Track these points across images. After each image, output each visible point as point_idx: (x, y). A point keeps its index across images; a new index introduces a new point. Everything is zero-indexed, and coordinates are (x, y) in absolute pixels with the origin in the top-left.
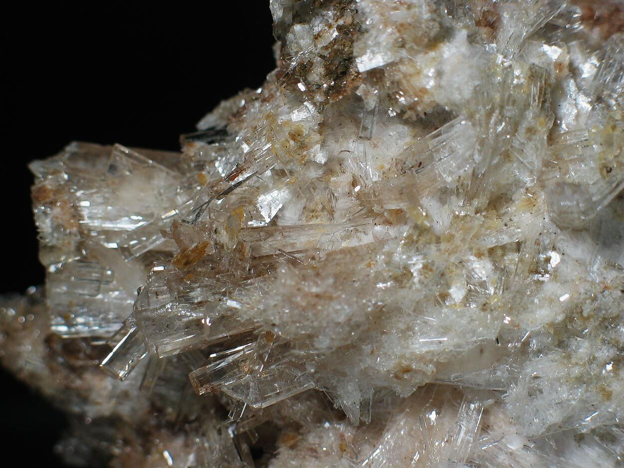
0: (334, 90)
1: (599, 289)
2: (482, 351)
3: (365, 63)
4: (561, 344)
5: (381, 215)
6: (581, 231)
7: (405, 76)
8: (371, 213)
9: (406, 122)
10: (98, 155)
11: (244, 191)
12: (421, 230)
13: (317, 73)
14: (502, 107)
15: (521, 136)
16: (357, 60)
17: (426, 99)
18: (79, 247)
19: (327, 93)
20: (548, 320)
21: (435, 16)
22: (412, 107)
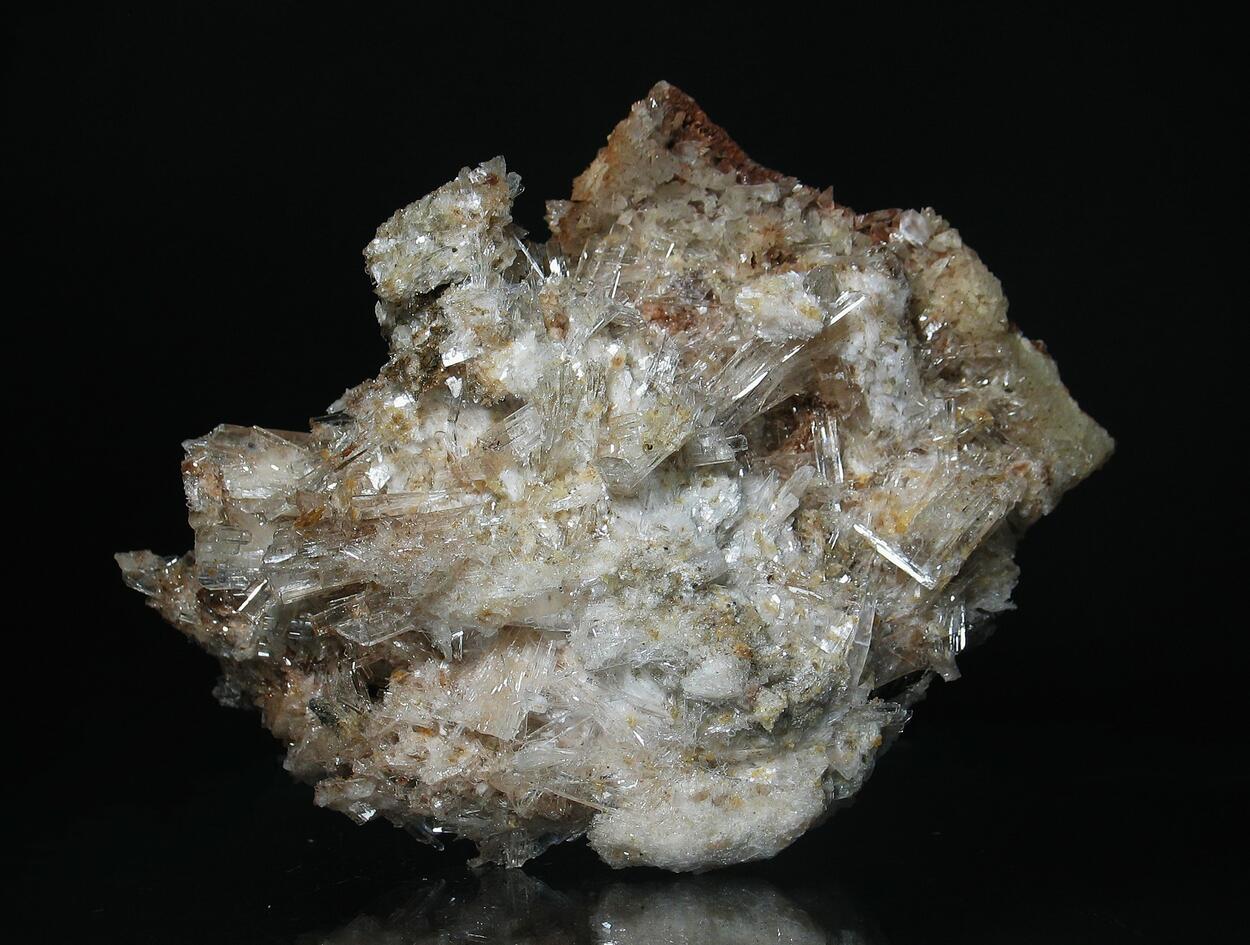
0: (428, 381)
1: (646, 546)
2: (550, 598)
3: (450, 359)
4: (617, 593)
5: (470, 485)
6: (632, 498)
7: (482, 370)
8: (461, 484)
9: (485, 407)
10: (241, 435)
11: (359, 465)
12: (499, 498)
13: (413, 368)
14: (562, 396)
15: (580, 419)
16: (443, 357)
17: (499, 389)
18: (223, 512)
19: (421, 384)
20: (603, 572)
21: (505, 320)
22: (487, 396)
